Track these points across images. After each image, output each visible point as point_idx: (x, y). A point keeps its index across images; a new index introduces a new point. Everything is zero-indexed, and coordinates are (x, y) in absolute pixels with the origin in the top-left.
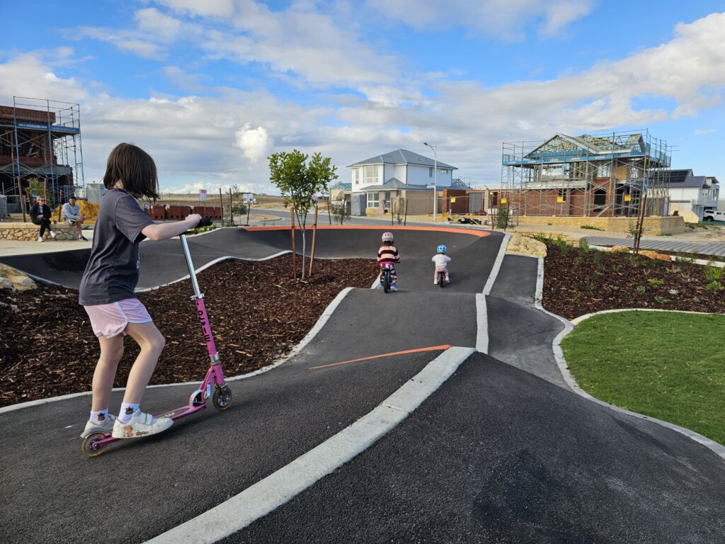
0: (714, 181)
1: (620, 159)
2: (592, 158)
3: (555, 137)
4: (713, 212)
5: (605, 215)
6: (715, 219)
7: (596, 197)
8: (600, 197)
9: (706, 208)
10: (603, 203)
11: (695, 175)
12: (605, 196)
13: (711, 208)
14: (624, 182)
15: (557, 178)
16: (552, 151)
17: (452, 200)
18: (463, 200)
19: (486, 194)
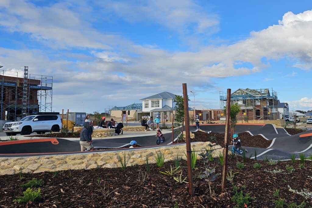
0: (287, 105)
1: (264, 98)
2: (254, 98)
3: (239, 90)
4: (288, 118)
5: (261, 119)
6: (290, 120)
7: (256, 112)
8: (258, 113)
9: (286, 116)
10: (259, 115)
11: (280, 102)
12: (259, 112)
13: (287, 116)
14: (265, 107)
15: (241, 105)
16: (237, 94)
17: (200, 115)
18: (202, 114)
19: (212, 112)
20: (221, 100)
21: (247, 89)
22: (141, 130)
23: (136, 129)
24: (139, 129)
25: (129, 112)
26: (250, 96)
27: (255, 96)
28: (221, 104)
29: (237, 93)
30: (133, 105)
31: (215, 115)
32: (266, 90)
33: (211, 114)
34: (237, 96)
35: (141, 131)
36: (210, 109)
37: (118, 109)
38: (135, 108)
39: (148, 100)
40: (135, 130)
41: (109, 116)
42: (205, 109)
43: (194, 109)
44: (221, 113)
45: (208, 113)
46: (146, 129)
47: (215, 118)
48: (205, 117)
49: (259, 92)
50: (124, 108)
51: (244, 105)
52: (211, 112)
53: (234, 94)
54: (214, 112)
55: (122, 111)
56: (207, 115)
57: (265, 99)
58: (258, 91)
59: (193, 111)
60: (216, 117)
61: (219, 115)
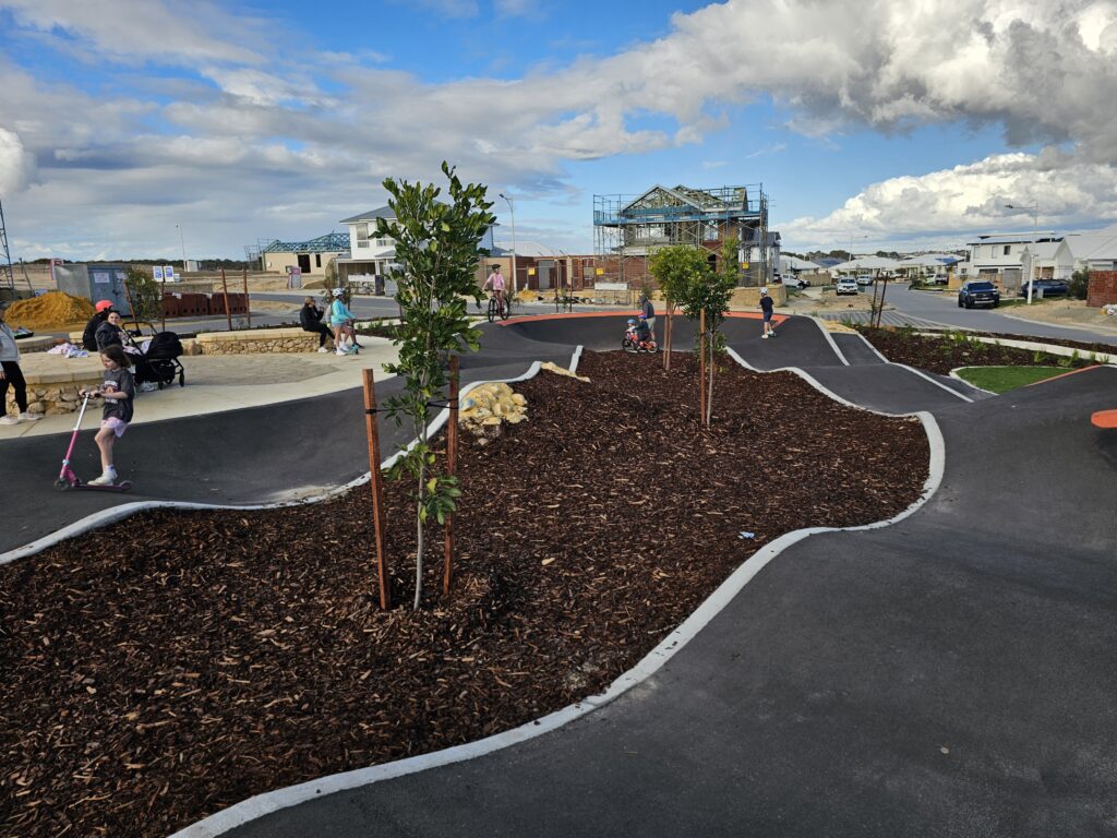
0: (778, 237)
2: (703, 218)
3: (654, 190)
16: (649, 206)
17: (531, 272)
18: (537, 271)
19: (569, 263)
20: (597, 223)
21: (677, 189)
22: (302, 345)
23: (280, 343)
24: (290, 344)
25: (318, 257)
26: (690, 211)
27: (702, 210)
28: (597, 238)
29: (649, 201)
30: (330, 236)
31: (576, 273)
32: (738, 192)
33: (564, 270)
34: (648, 212)
35: (302, 350)
36: (560, 255)
37: (286, 247)
38: (336, 245)
39: (365, 221)
40: (277, 349)
41: (261, 269)
42: (547, 254)
43: (512, 254)
44: (598, 266)
45: (553, 266)
46: (322, 345)
47: (575, 282)
48: (545, 279)
49: (715, 198)
50: (304, 246)
51: (668, 238)
52: (563, 262)
53: (640, 203)
54: (575, 262)
55: (296, 256)
56: (553, 272)
57: (736, 219)
58: (713, 195)
59: (508, 259)
60: (580, 278)
61: (588, 272)
